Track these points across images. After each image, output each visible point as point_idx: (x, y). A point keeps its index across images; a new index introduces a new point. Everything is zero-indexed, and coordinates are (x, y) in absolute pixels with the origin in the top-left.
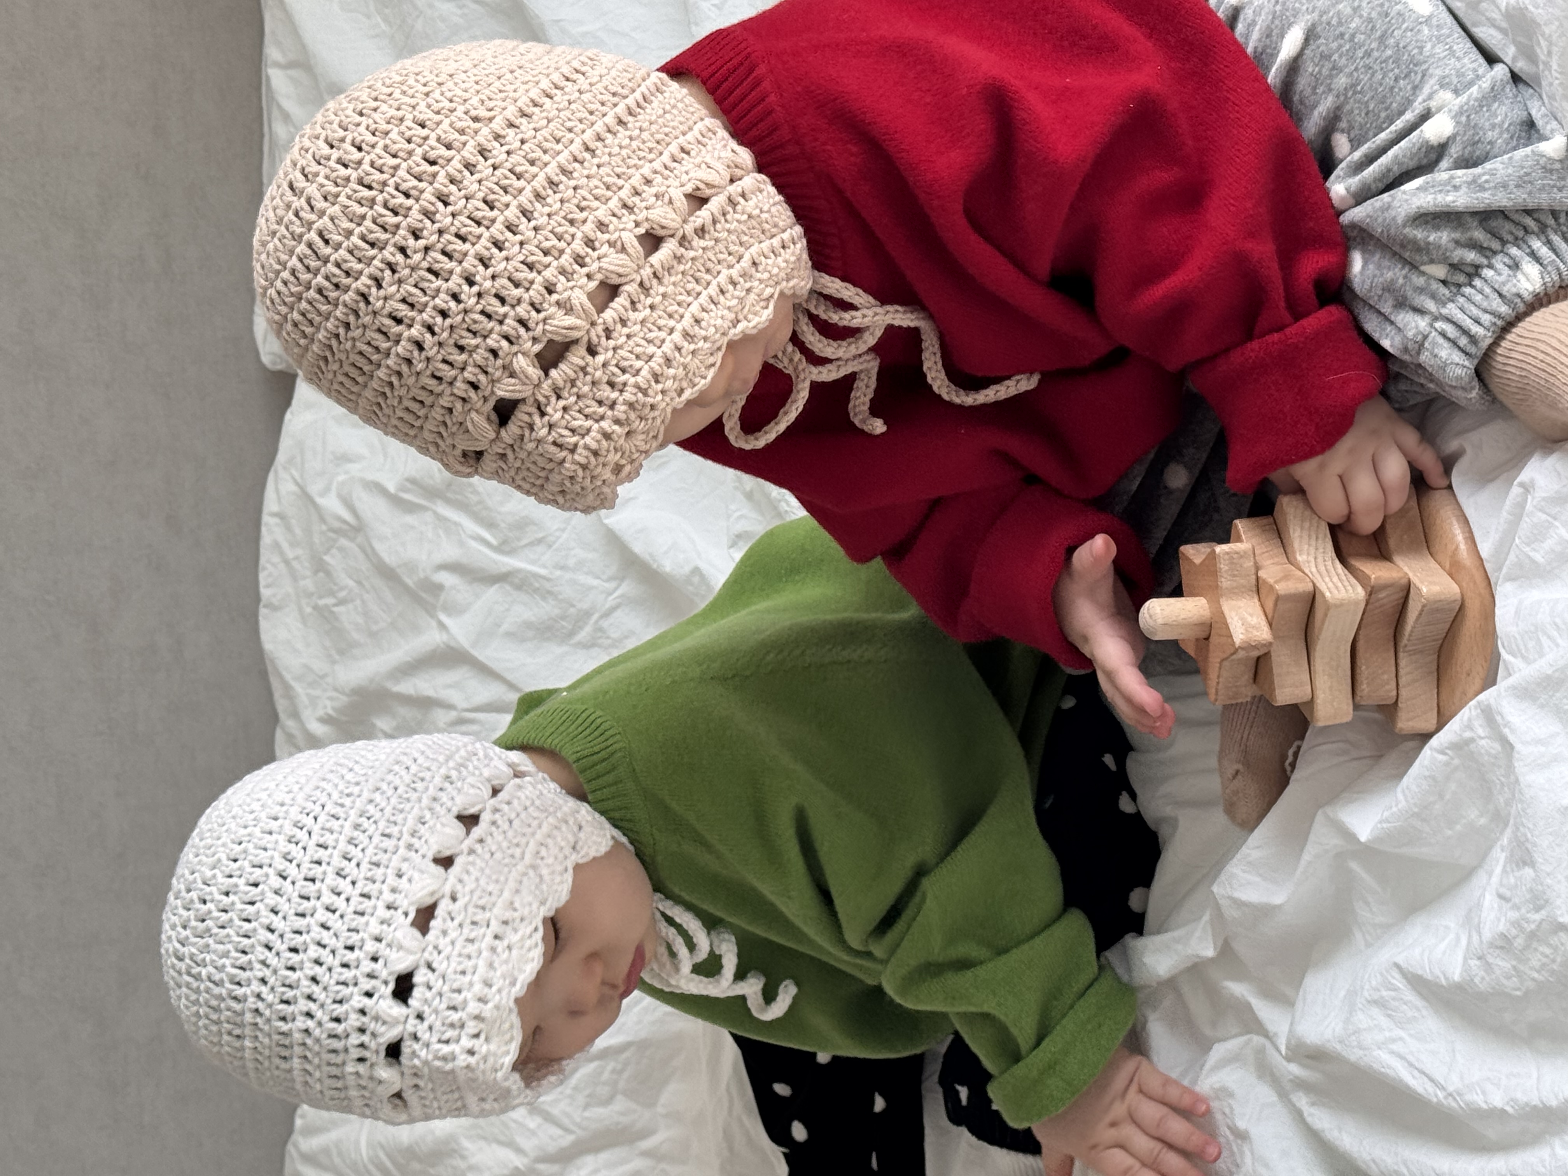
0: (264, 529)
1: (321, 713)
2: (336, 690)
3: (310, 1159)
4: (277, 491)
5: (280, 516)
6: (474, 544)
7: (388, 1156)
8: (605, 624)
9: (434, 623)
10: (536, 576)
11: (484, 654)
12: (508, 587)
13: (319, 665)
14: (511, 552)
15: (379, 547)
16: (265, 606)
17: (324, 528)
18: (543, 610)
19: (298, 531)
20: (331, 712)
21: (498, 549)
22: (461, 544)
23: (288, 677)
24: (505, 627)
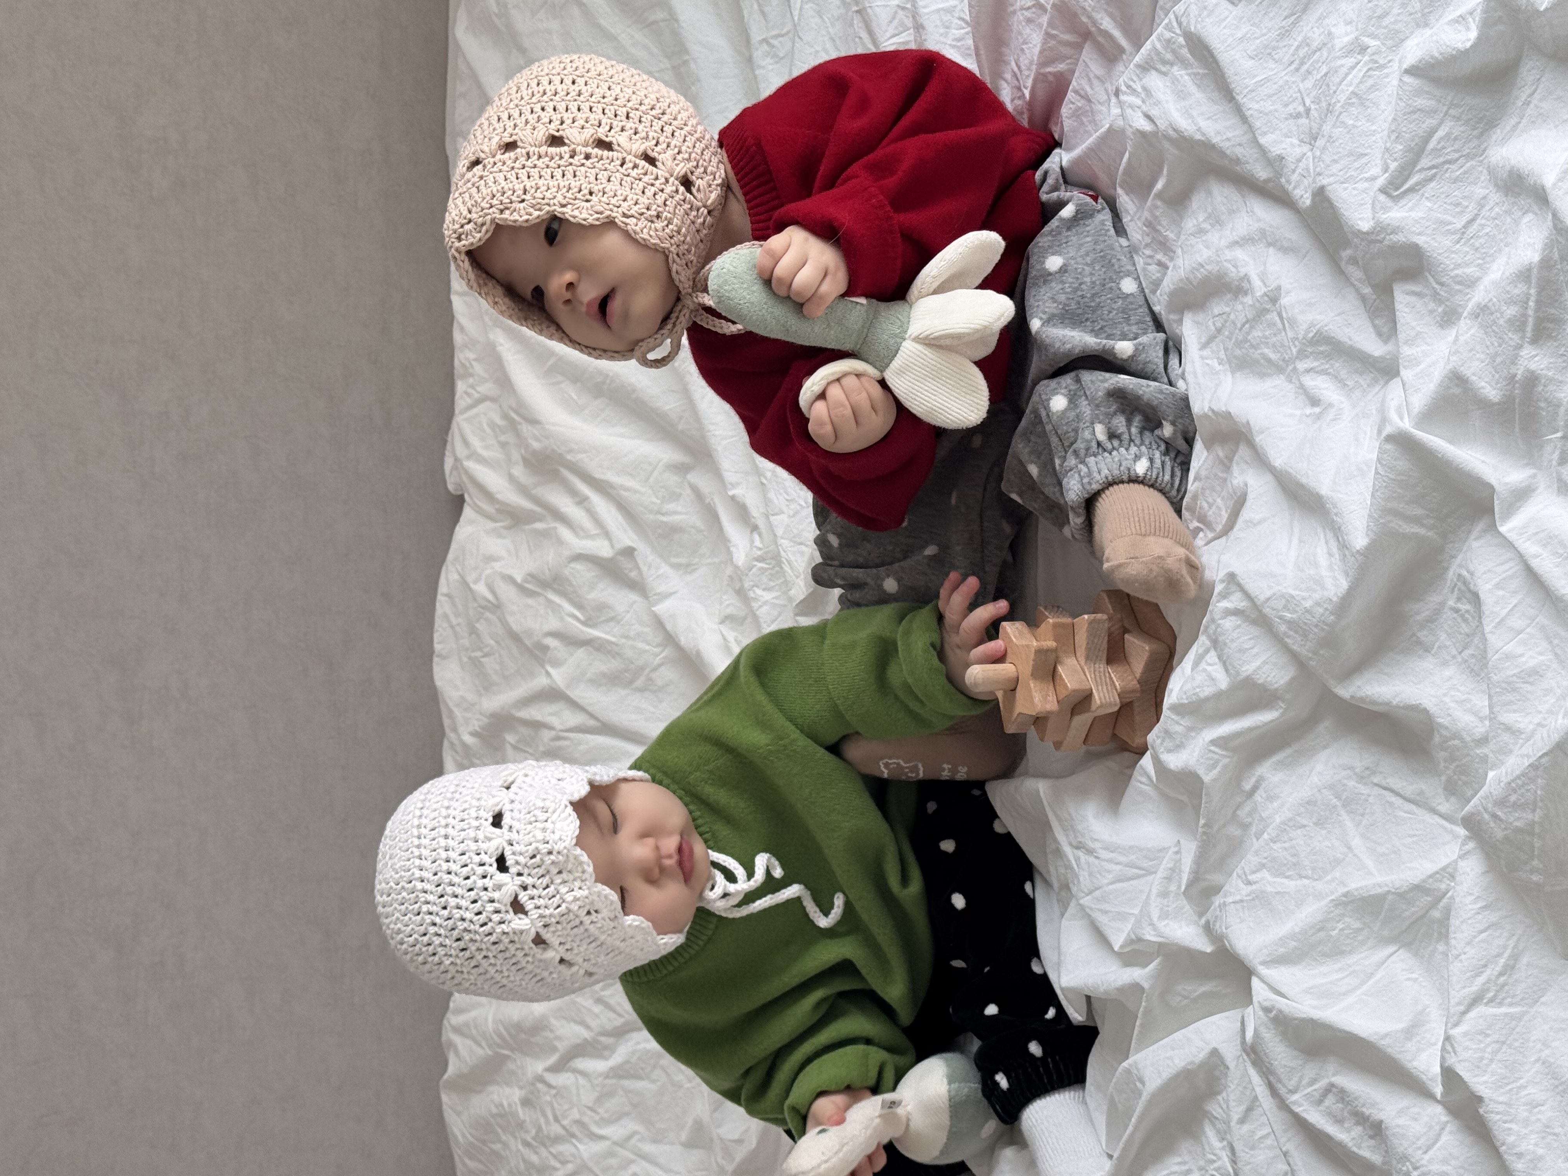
0: (438, 605)
1: (471, 729)
2: (481, 714)
3: (457, 1030)
4: (447, 579)
5: (447, 595)
6: (570, 620)
7: (505, 1029)
8: (654, 675)
9: (543, 672)
10: (608, 641)
11: (575, 694)
12: (591, 649)
13: (471, 697)
14: (591, 626)
15: (510, 620)
16: (438, 656)
17: (476, 605)
18: (614, 665)
19: (460, 607)
20: (478, 729)
21: (584, 623)
22: (562, 619)
23: (451, 704)
24: (588, 675)
